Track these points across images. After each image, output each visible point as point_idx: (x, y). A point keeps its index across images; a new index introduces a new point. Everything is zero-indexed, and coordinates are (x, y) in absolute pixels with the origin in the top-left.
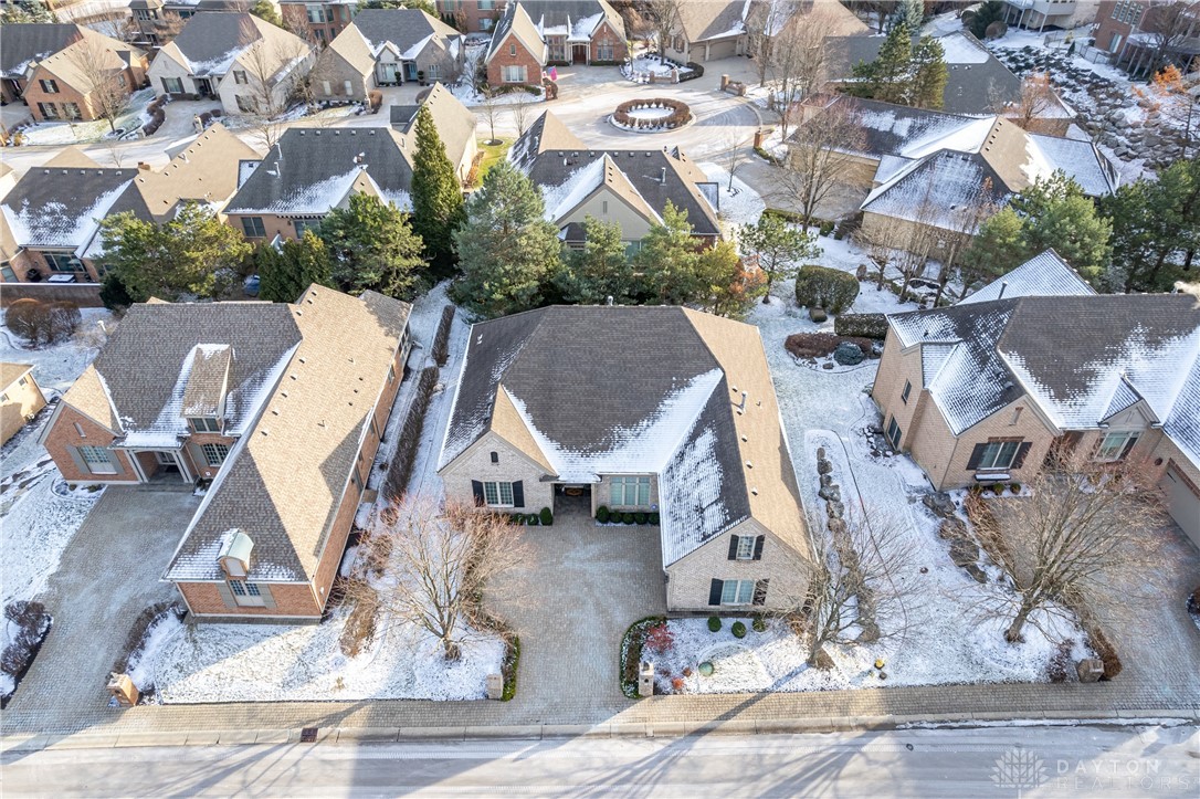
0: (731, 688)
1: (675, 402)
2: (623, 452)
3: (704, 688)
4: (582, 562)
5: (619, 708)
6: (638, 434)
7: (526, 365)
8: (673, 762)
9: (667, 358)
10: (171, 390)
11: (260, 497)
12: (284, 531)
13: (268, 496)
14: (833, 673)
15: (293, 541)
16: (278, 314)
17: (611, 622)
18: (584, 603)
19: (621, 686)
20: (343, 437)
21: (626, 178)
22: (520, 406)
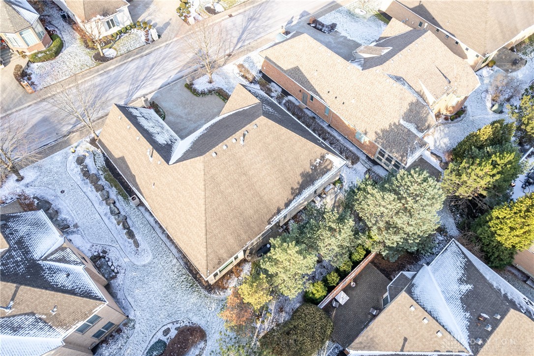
8: (127, 96)
14: (88, 140)
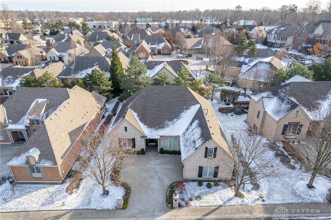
0: (207, 205)
1: (185, 114)
2: (168, 129)
3: (197, 205)
4: (154, 165)
5: (166, 212)
6: (173, 123)
7: (138, 102)
9: (182, 101)
10: (26, 112)
11: (45, 137)
12: (52, 148)
13: (48, 137)
14: (245, 199)
15: (54, 152)
16: (63, 91)
17: (163, 184)
18: (154, 178)
19: (167, 204)
20: (78, 126)
21: (171, 68)
22: (135, 115)
